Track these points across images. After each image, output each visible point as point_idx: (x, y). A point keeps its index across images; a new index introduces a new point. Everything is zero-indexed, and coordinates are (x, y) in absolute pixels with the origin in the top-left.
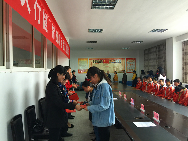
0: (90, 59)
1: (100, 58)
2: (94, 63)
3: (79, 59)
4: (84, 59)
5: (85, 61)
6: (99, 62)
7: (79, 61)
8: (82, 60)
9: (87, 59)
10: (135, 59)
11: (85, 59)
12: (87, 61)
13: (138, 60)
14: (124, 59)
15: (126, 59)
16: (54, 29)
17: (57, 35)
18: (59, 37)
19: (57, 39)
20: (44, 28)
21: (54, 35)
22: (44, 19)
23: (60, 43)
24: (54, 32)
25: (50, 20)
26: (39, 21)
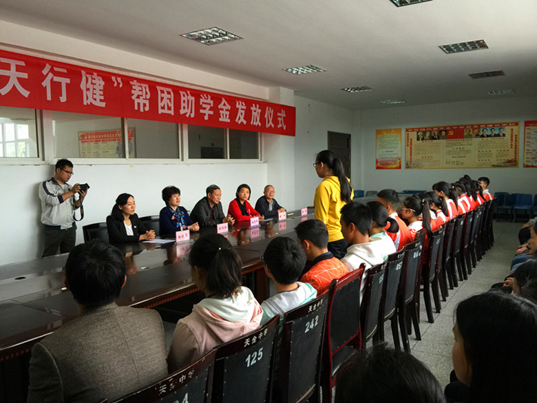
0: (407, 130)
1: (438, 125)
3: (379, 132)
4: (391, 130)
5: (395, 134)
7: (379, 136)
8: (385, 134)
9: (399, 131)
11: (395, 129)
12: (401, 135)
14: (517, 124)
15: (522, 125)
16: (146, 94)
17: (170, 99)
18: (184, 102)
19: (169, 108)
20: (85, 104)
21: (145, 105)
22: (88, 89)
23: (191, 112)
24: (146, 99)
25: (119, 84)
26: (63, 99)
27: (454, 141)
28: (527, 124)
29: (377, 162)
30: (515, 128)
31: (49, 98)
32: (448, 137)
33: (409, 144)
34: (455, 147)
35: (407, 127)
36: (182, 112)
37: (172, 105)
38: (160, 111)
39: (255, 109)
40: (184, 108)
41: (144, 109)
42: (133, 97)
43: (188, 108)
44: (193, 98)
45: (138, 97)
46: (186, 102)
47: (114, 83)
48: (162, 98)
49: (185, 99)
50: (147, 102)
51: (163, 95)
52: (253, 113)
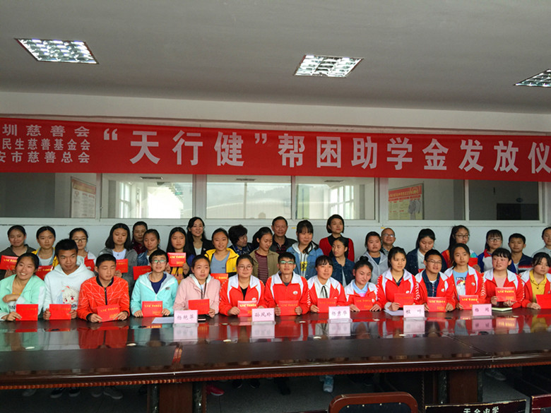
16: (299, 146)
17: (336, 150)
18: (359, 150)
19: (333, 160)
20: (219, 164)
21: (296, 159)
22: (223, 150)
23: (371, 161)
24: (299, 152)
25: (261, 140)
26: (195, 162)
31: (179, 162)
36: (355, 162)
37: (339, 156)
38: (319, 164)
39: (505, 148)
40: (359, 158)
41: (295, 164)
42: (280, 153)
43: (365, 157)
44: (375, 145)
45: (288, 151)
46: (363, 150)
47: (256, 140)
48: (323, 150)
49: (362, 147)
50: (300, 157)
51: (324, 146)
52: (499, 154)
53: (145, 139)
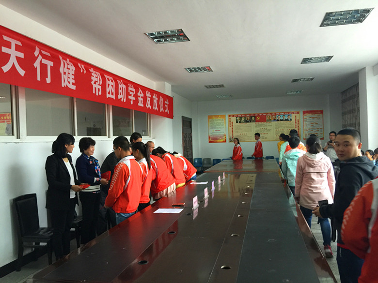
0: (229, 116)
1: (249, 113)
2: (237, 122)
3: (210, 117)
4: (218, 116)
5: (221, 119)
6: (247, 122)
7: (210, 120)
8: (214, 118)
9: (224, 116)
10: (322, 112)
11: (221, 116)
12: (225, 119)
13: (327, 115)
14: (298, 113)
15: (301, 113)
16: (100, 80)
17: (113, 86)
18: (120, 89)
19: (112, 94)
20: (63, 86)
21: (99, 90)
22: (65, 73)
23: (124, 98)
24: (100, 85)
25: (83, 70)
26: (48, 80)
27: (260, 123)
28: (304, 113)
29: (209, 138)
30: (297, 115)
31: (39, 79)
32: (256, 121)
33: (231, 125)
34: (261, 128)
35: (230, 114)
36: (120, 97)
37: (114, 91)
38: (108, 96)
39: (155, 97)
40: (120, 94)
41: (98, 93)
42: (92, 83)
43: (122, 94)
44: (125, 87)
45: (95, 83)
47: (80, 69)
48: (108, 85)
49: (121, 86)
50: (100, 87)
51: (109, 82)
52: (154, 100)
53: (13, 46)
